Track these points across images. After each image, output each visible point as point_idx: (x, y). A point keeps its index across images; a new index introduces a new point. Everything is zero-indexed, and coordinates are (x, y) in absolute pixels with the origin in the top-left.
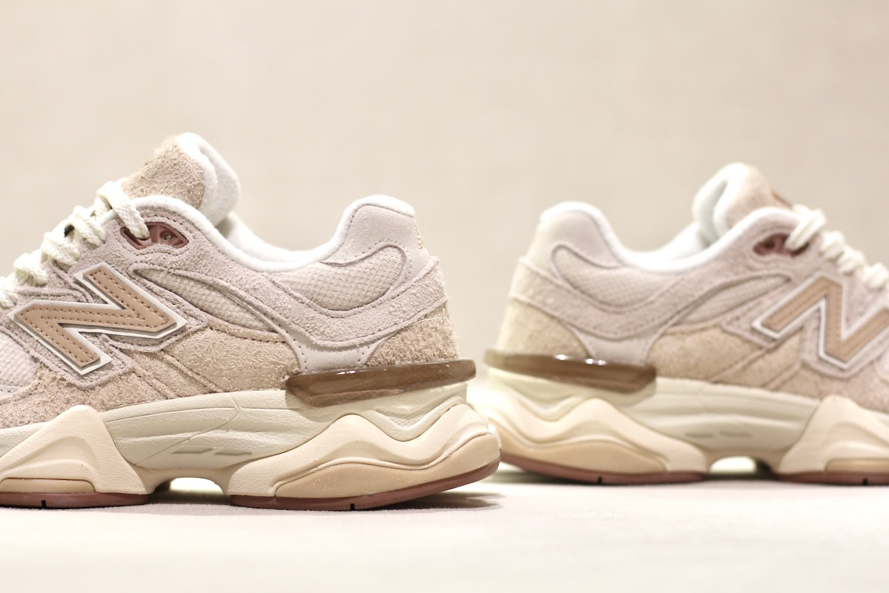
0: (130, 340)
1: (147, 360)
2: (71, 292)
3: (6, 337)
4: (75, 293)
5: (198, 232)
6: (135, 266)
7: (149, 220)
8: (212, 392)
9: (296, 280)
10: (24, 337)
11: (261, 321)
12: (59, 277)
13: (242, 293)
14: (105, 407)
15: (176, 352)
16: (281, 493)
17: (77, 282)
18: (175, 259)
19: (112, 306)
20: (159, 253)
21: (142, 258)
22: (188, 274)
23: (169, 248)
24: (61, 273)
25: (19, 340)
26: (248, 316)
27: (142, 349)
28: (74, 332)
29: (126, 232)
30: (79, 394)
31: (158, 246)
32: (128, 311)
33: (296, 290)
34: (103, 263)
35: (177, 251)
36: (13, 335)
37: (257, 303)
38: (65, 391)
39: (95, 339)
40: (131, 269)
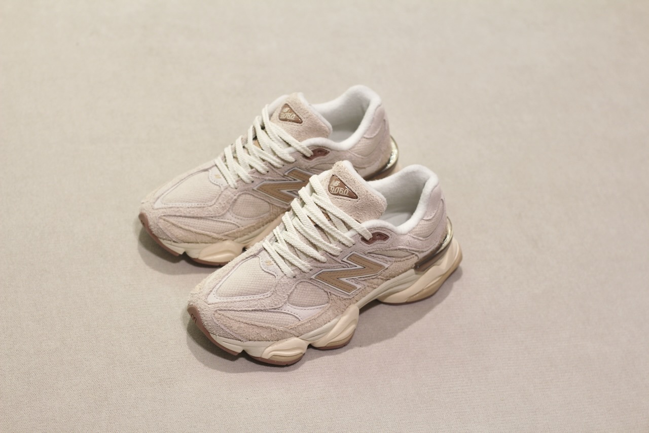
0: (366, 277)
1: (371, 280)
2: (340, 265)
3: (310, 284)
4: (342, 265)
5: (392, 233)
6: (369, 251)
7: (372, 232)
8: (389, 279)
9: (419, 232)
10: (319, 283)
11: (410, 253)
12: (334, 260)
13: (407, 248)
14: (357, 301)
15: (382, 275)
16: (409, 301)
17: (342, 261)
18: (385, 245)
19: (359, 267)
20: (378, 245)
21: (371, 248)
22: (390, 249)
23: (383, 242)
24: (334, 258)
25: (317, 285)
26: (407, 253)
27: (370, 278)
28: (344, 280)
29: (363, 239)
30: (348, 301)
31: (378, 242)
32: (367, 268)
33: (419, 236)
34: (354, 252)
35: (385, 242)
36: (313, 283)
37: (411, 249)
38: (343, 301)
39: (353, 280)
40: (367, 252)
